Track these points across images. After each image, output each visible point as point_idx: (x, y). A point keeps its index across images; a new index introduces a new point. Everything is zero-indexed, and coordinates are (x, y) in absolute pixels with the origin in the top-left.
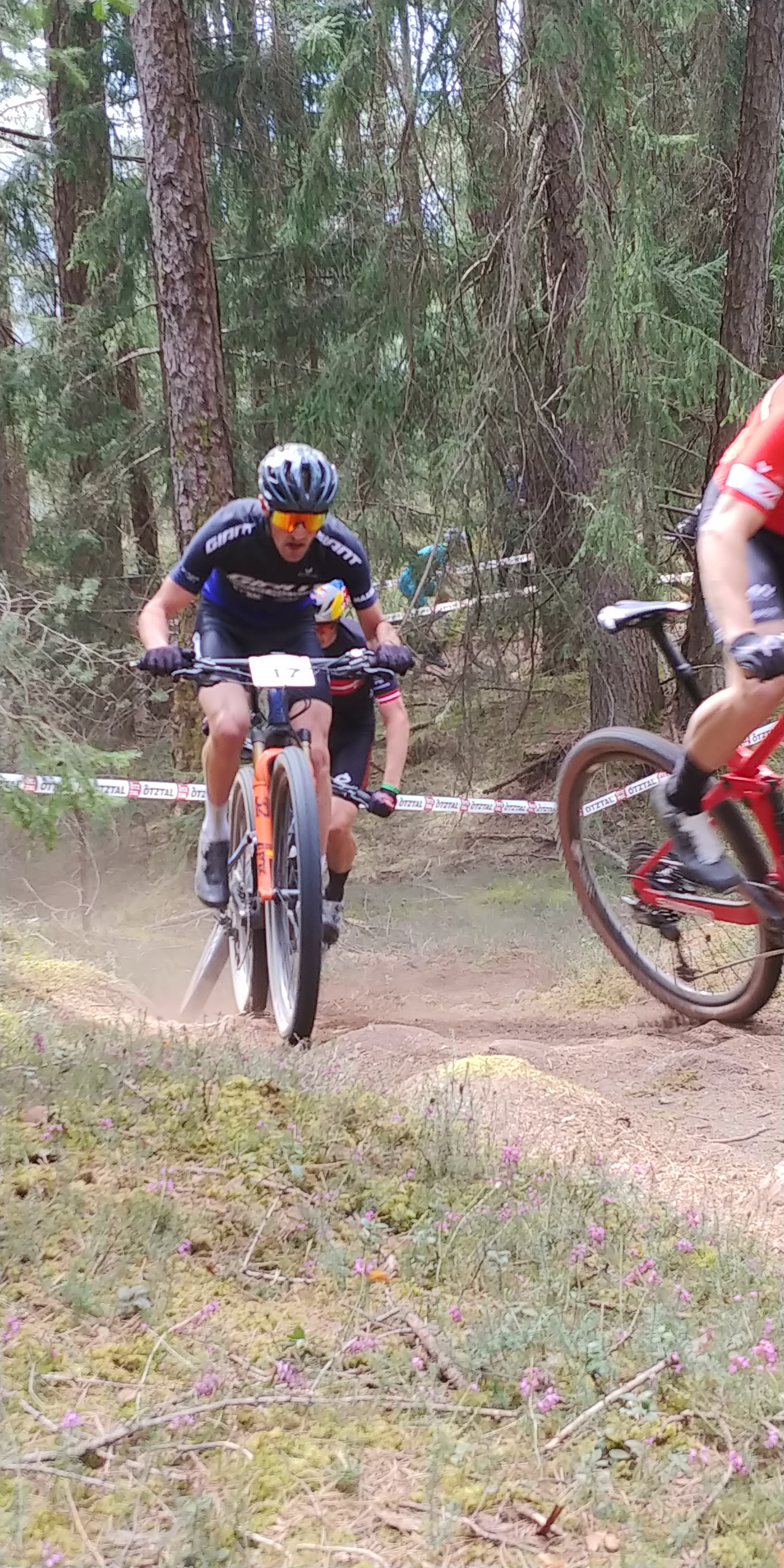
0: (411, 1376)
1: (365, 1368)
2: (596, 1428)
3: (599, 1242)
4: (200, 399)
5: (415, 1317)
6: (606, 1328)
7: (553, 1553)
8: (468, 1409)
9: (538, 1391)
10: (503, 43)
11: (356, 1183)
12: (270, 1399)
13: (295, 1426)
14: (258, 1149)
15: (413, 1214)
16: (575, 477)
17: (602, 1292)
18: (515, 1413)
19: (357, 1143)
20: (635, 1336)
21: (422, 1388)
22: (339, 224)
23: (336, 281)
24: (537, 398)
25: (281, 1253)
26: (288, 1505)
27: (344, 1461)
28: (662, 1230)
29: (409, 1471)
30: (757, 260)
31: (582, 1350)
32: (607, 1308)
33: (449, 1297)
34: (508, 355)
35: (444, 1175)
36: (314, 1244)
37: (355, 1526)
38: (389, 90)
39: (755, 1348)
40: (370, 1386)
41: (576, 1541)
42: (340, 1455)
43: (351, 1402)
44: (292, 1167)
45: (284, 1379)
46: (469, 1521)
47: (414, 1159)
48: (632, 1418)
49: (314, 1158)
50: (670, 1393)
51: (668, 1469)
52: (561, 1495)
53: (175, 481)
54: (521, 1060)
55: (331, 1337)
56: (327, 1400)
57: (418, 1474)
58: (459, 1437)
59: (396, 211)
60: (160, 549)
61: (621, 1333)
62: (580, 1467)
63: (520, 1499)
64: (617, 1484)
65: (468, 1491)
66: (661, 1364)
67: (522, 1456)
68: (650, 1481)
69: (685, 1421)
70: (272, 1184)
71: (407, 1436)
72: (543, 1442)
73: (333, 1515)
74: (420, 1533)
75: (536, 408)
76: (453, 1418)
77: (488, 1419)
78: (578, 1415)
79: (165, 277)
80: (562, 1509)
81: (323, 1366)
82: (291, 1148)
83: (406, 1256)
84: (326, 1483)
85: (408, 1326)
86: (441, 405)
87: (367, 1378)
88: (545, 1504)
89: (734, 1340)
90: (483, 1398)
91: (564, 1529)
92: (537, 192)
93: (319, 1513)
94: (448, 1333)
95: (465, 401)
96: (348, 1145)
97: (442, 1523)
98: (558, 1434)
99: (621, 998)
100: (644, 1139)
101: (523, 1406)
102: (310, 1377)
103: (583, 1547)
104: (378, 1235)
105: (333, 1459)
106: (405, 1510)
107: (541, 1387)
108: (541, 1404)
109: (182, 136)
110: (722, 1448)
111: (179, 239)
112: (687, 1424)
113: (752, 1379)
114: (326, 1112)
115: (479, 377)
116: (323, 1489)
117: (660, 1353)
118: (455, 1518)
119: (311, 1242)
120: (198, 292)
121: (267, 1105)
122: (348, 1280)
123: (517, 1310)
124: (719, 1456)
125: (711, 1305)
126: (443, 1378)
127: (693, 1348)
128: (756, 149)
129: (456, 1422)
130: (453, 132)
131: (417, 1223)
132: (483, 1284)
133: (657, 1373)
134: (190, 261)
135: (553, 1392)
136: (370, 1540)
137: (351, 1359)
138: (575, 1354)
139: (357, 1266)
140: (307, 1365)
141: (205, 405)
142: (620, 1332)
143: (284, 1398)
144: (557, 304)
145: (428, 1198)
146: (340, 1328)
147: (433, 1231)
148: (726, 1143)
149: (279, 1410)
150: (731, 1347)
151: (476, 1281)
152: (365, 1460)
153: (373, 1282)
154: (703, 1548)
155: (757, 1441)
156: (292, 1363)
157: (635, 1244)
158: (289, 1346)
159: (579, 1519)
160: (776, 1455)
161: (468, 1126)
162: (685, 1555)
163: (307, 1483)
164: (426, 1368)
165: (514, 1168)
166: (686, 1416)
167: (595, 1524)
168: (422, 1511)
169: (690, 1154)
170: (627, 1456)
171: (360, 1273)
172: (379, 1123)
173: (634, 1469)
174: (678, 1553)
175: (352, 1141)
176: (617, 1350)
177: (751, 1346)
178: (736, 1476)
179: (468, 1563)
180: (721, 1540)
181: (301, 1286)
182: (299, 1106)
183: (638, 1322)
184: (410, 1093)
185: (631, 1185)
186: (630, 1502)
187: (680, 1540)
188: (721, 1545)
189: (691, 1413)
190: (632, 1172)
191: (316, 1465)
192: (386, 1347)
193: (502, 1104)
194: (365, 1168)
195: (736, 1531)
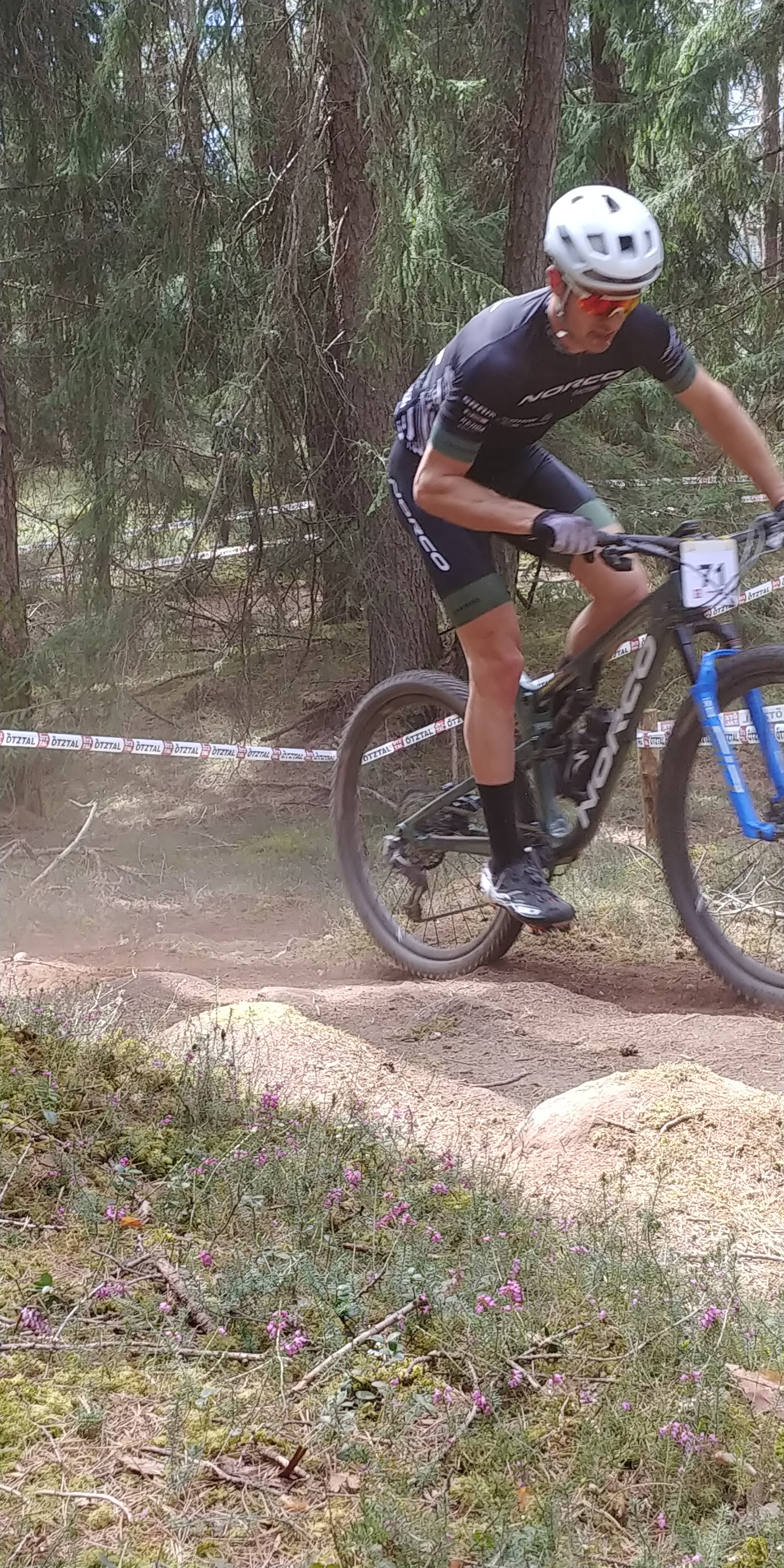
0: (159, 1321)
1: (114, 1314)
2: (341, 1369)
3: (356, 1185)
5: (167, 1262)
6: (357, 1271)
7: (295, 1494)
8: (216, 1353)
9: (287, 1334)
11: (112, 1130)
12: (13, 1346)
13: (39, 1372)
14: (12, 1096)
15: (167, 1159)
16: (357, 423)
17: (354, 1234)
18: (263, 1356)
19: (115, 1090)
20: (386, 1278)
21: (169, 1333)
22: (119, 155)
23: (115, 216)
24: (319, 342)
25: (33, 1200)
26: (28, 1451)
27: (87, 1407)
28: (418, 1174)
29: (152, 1415)
31: (333, 1292)
32: (358, 1250)
33: (202, 1242)
34: (289, 297)
35: (203, 1120)
36: (67, 1191)
37: (97, 1471)
38: (171, 24)
39: (502, 1288)
40: (117, 1331)
41: (319, 1483)
42: (84, 1401)
43: (95, 1348)
44: (46, 1114)
45: (29, 1326)
46: (212, 1465)
47: (173, 1105)
48: (379, 1358)
49: (70, 1104)
50: (419, 1334)
51: (413, 1409)
52: (306, 1435)
54: (287, 1007)
55: (78, 1283)
56: (72, 1347)
57: (161, 1419)
58: (205, 1381)
59: (178, 146)
61: (372, 1275)
62: (324, 1409)
63: (264, 1441)
64: (363, 1425)
65: (211, 1434)
66: (410, 1305)
67: (269, 1398)
68: (395, 1421)
69: (432, 1362)
70: (25, 1131)
71: (153, 1382)
72: (290, 1385)
73: (74, 1461)
74: (162, 1477)
75: (318, 353)
76: (200, 1362)
77: (236, 1362)
78: (326, 1357)
80: (305, 1450)
81: (69, 1313)
82: (46, 1094)
83: (162, 1201)
84: (67, 1429)
85: (159, 1271)
86: (221, 346)
88: (288, 1445)
89: (483, 1280)
90: (231, 1341)
91: (307, 1471)
92: (319, 132)
93: (59, 1459)
94: (198, 1278)
95: (247, 343)
96: (105, 1090)
97: (184, 1466)
98: (305, 1377)
100: (407, 1084)
101: (271, 1349)
102: (55, 1323)
103: (323, 1488)
104: (132, 1182)
105: (75, 1405)
106: (147, 1455)
107: (288, 1330)
108: (288, 1347)
110: (468, 1389)
112: (434, 1365)
113: (499, 1319)
114: (84, 1058)
115: (260, 319)
116: (65, 1434)
117: (409, 1295)
118: (196, 1461)
119: (63, 1188)
121: (23, 1051)
122: (100, 1227)
123: (269, 1253)
124: (464, 1396)
125: (462, 1248)
126: (192, 1321)
127: (442, 1290)
128: (539, 98)
129: (203, 1366)
130: (237, 68)
131: (173, 1168)
132: (238, 1229)
133: (405, 1314)
135: (302, 1334)
136: (110, 1486)
137: (99, 1305)
138: (325, 1297)
139: (109, 1212)
140: (52, 1311)
142: (370, 1275)
143: (29, 1345)
144: (339, 248)
145: (186, 1144)
146: (89, 1275)
147: (189, 1177)
148: (487, 1087)
149: (22, 1357)
151: (231, 1225)
152: (109, 1406)
153: (126, 1227)
154: (445, 1488)
155: (502, 1380)
156: (38, 1310)
157: (391, 1187)
158: (35, 1293)
159: (323, 1461)
160: (520, 1394)
161: (229, 1072)
162: (427, 1495)
163: (48, 1429)
164: (174, 1312)
165: (273, 1113)
166: (433, 1357)
167: (338, 1465)
168: (164, 1455)
169: (452, 1098)
170: (372, 1397)
171: (111, 1219)
172: (139, 1070)
173: (379, 1410)
174: (420, 1493)
175: (109, 1087)
176: (367, 1291)
177: (499, 1287)
178: (479, 1416)
179: (209, 1506)
180: (463, 1478)
181: (52, 1233)
182: (56, 1052)
183: (390, 1264)
184: (172, 1039)
185: (389, 1129)
186: (374, 1443)
187: (422, 1480)
188: (463, 1484)
189: (438, 1354)
190: (391, 1116)
191: (58, 1411)
192: (135, 1293)
193: (265, 1050)
194: (122, 1114)
195: (478, 1470)
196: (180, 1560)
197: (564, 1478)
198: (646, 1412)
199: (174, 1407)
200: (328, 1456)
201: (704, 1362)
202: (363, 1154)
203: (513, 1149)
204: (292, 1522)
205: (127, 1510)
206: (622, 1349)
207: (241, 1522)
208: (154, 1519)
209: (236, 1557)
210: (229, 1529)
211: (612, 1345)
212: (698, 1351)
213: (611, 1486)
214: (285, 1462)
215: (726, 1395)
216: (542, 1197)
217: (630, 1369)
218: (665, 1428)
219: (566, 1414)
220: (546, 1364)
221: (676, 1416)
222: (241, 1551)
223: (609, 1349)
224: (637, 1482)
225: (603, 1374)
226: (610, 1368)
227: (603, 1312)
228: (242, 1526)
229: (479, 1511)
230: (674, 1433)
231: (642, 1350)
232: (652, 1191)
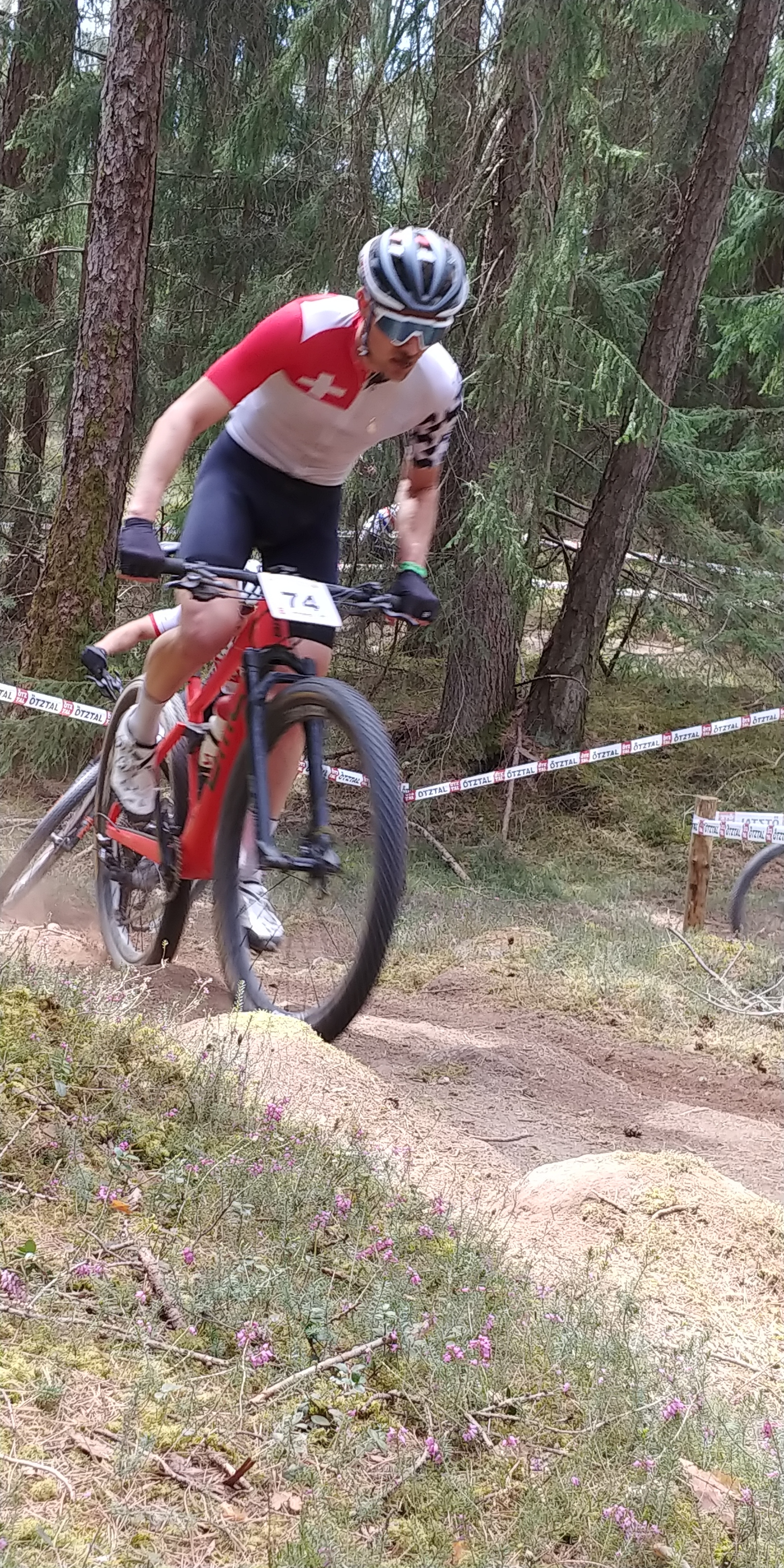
0: (131, 1309)
1: (88, 1293)
2: (302, 1390)
3: (344, 1213)
4: (116, 308)
5: (149, 1252)
6: (333, 1297)
7: (236, 1504)
8: (182, 1350)
9: (254, 1345)
10: (484, 18)
11: (118, 1112)
13: (9, 1336)
14: (26, 1061)
15: (167, 1153)
16: (473, 463)
17: (336, 1261)
18: (227, 1362)
19: (126, 1074)
20: (359, 1309)
21: (140, 1322)
22: (287, 162)
23: (273, 220)
25: (29, 1166)
27: (49, 1379)
28: (407, 1213)
29: (110, 1399)
30: (690, 288)
31: (306, 1313)
32: (337, 1277)
33: (186, 1239)
35: (205, 1120)
36: (63, 1164)
37: (48, 1444)
38: (363, 41)
39: (473, 1341)
40: (90, 1311)
41: (262, 1497)
42: (47, 1372)
43: (67, 1323)
44: (56, 1084)
45: (6, 1290)
46: (161, 1459)
47: (180, 1099)
48: (340, 1387)
49: (80, 1080)
50: (383, 1370)
51: (365, 1444)
52: (257, 1448)
53: (75, 385)
55: (61, 1255)
56: (44, 1317)
57: (117, 1404)
58: (166, 1376)
59: (347, 163)
60: (47, 451)
61: (346, 1304)
62: (279, 1426)
63: (214, 1446)
64: (313, 1449)
65: (165, 1429)
66: (379, 1341)
67: (226, 1405)
68: (345, 1452)
69: (391, 1400)
70: (33, 1098)
71: (116, 1367)
72: (249, 1396)
73: (27, 1429)
74: (110, 1462)
76: (165, 1356)
77: (200, 1363)
78: (288, 1375)
79: (104, 179)
80: (253, 1463)
81: (46, 1284)
82: (60, 1065)
83: (153, 1192)
84: (26, 1396)
85: (140, 1260)
87: (88, 1302)
88: (237, 1455)
89: (454, 1330)
90: (199, 1342)
91: (252, 1484)
92: (489, 172)
93: (14, 1425)
94: (177, 1273)
96: (116, 1073)
97: (133, 1456)
98: (265, 1391)
99: (416, 983)
100: (409, 1123)
101: (237, 1357)
102: (33, 1292)
103: (265, 1503)
104: (129, 1167)
105: (38, 1374)
106: (99, 1437)
107: (257, 1342)
108: (253, 1358)
109: (149, 42)
110: (421, 1433)
111: (125, 144)
112: (392, 1403)
113: (464, 1371)
114: (101, 1037)
116: (23, 1402)
117: (380, 1330)
118: (146, 1453)
119: (60, 1161)
120: (134, 200)
121: (44, 1020)
122: (90, 1205)
123: (250, 1263)
124: (416, 1440)
125: (439, 1293)
126: (163, 1316)
127: (413, 1331)
128: (711, 176)
129: (168, 1361)
130: (418, 95)
131: (169, 1161)
132: (222, 1232)
133: (373, 1348)
134: (132, 168)
135: (268, 1349)
136: (58, 1461)
137: (76, 1281)
138: (297, 1316)
139: (101, 1192)
140: (31, 1279)
141: (119, 314)
142: (344, 1303)
143: (3, 1307)
144: (488, 288)
145: (185, 1139)
146: (72, 1250)
147: (184, 1173)
148: (487, 1141)
150: (450, 1336)
151: (216, 1228)
152: (70, 1382)
153: (114, 1210)
154: (383, 1526)
155: (457, 1432)
156: (17, 1274)
157: (378, 1221)
158: (17, 1257)
159: (269, 1476)
160: (472, 1449)
161: (239, 1078)
162: (364, 1530)
163: (8, 1393)
164: (148, 1303)
165: (275, 1126)
166: (392, 1395)
167: (283, 1483)
168: (116, 1441)
169: (450, 1145)
170: (327, 1423)
171: (103, 1200)
172: (152, 1058)
173: (331, 1437)
174: (358, 1527)
175: (121, 1070)
176: (339, 1319)
177: (469, 1338)
178: (428, 1463)
179: (151, 1500)
180: (402, 1521)
181: (42, 1202)
182: (75, 1026)
183: (364, 1295)
184: (189, 1034)
185: (386, 1164)
186: (322, 1469)
187: (362, 1514)
188: (401, 1526)
189: (399, 1394)
190: (389, 1151)
191: (20, 1378)
192: (113, 1276)
193: (277, 1062)
194: (128, 1098)
195: (418, 1515)
196: (113, 1546)
197: (501, 1541)
198: (594, 1490)
199: (133, 1394)
200: (274, 1472)
201: (659, 1453)
202: (356, 1183)
203: (504, 1207)
204: (228, 1531)
205: (71, 1487)
206: (579, 1424)
207: (179, 1521)
208: (95, 1502)
209: (169, 1555)
210: (167, 1525)
211: (570, 1418)
212: (654, 1440)
213: (546, 1557)
214: (232, 1471)
215: (675, 1489)
216: (524, 1260)
217: (584, 1446)
218: (610, 1510)
219: (514, 1477)
220: (502, 1424)
221: (623, 1500)
222: (174, 1550)
223: (566, 1422)
224: (572, 1558)
225: (557, 1445)
226: (564, 1441)
227: (567, 1385)
228: (179, 1526)
229: (413, 1555)
230: (618, 1517)
231: (599, 1429)
232: (635, 1274)
